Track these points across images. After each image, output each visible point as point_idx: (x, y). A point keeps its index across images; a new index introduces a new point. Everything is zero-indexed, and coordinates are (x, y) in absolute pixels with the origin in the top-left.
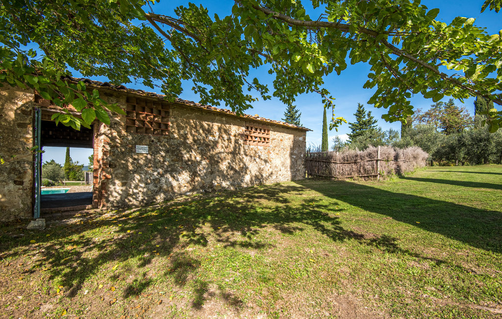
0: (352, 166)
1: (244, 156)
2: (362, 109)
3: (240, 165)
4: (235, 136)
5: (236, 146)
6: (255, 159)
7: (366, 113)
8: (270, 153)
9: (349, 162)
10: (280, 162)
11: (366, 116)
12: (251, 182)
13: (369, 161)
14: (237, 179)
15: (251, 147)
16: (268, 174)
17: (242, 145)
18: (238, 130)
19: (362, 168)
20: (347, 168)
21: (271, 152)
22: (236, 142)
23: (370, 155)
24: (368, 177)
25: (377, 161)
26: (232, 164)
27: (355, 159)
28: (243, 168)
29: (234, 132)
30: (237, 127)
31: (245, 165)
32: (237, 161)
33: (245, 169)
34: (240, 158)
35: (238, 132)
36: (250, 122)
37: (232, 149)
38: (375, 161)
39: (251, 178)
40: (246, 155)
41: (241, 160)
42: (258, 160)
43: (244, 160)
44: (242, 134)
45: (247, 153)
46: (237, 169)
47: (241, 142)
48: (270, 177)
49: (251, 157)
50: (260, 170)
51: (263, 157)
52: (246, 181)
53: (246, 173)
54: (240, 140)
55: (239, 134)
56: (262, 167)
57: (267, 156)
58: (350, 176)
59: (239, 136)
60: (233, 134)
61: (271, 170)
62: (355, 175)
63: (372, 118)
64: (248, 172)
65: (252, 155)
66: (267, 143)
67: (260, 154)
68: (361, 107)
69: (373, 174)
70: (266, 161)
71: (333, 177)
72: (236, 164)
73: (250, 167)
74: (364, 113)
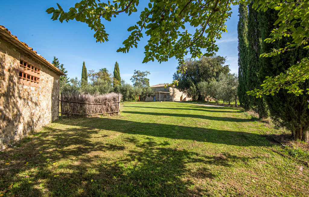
0: (102, 106)
1: (18, 99)
2: (57, 61)
3: (13, 111)
4: (9, 70)
5: (10, 85)
6: (28, 103)
7: (60, 65)
8: (40, 95)
9: (100, 103)
10: (46, 104)
11: (60, 67)
12: (23, 131)
13: (114, 103)
14: (10, 132)
15: (25, 87)
16: (37, 119)
17: (17, 84)
18: (13, 63)
19: (109, 108)
20: (99, 108)
21: (40, 93)
22: (11, 79)
23: (114, 99)
24: (113, 113)
25: (118, 103)
26: (5, 112)
27: (105, 101)
28: (16, 115)
29: (9, 65)
30: (12, 58)
31: (19, 111)
32: (11, 107)
33: (18, 116)
34: (14, 102)
35: (13, 66)
36: (25, 56)
37: (6, 89)
38: (117, 103)
39: (24, 127)
40: (20, 98)
41: (15, 105)
42: (30, 103)
43: (19, 105)
44: (17, 70)
45: (21, 95)
46: (11, 117)
47: (16, 79)
48: (39, 122)
49: (24, 99)
50: (32, 115)
51: (34, 100)
52: (19, 132)
53: (19, 122)
54: (14, 77)
55: (14, 69)
56: (33, 111)
57: (37, 99)
58: (101, 113)
59: (14, 72)
60: (7, 67)
61: (39, 114)
62: (104, 112)
63: (63, 69)
64: (22, 120)
65: (25, 97)
66: (38, 83)
67: (32, 96)
68: (56, 60)
69: (116, 111)
70: (36, 104)
71: (87, 115)
72: (10, 110)
73: (23, 113)
74: (58, 65)
